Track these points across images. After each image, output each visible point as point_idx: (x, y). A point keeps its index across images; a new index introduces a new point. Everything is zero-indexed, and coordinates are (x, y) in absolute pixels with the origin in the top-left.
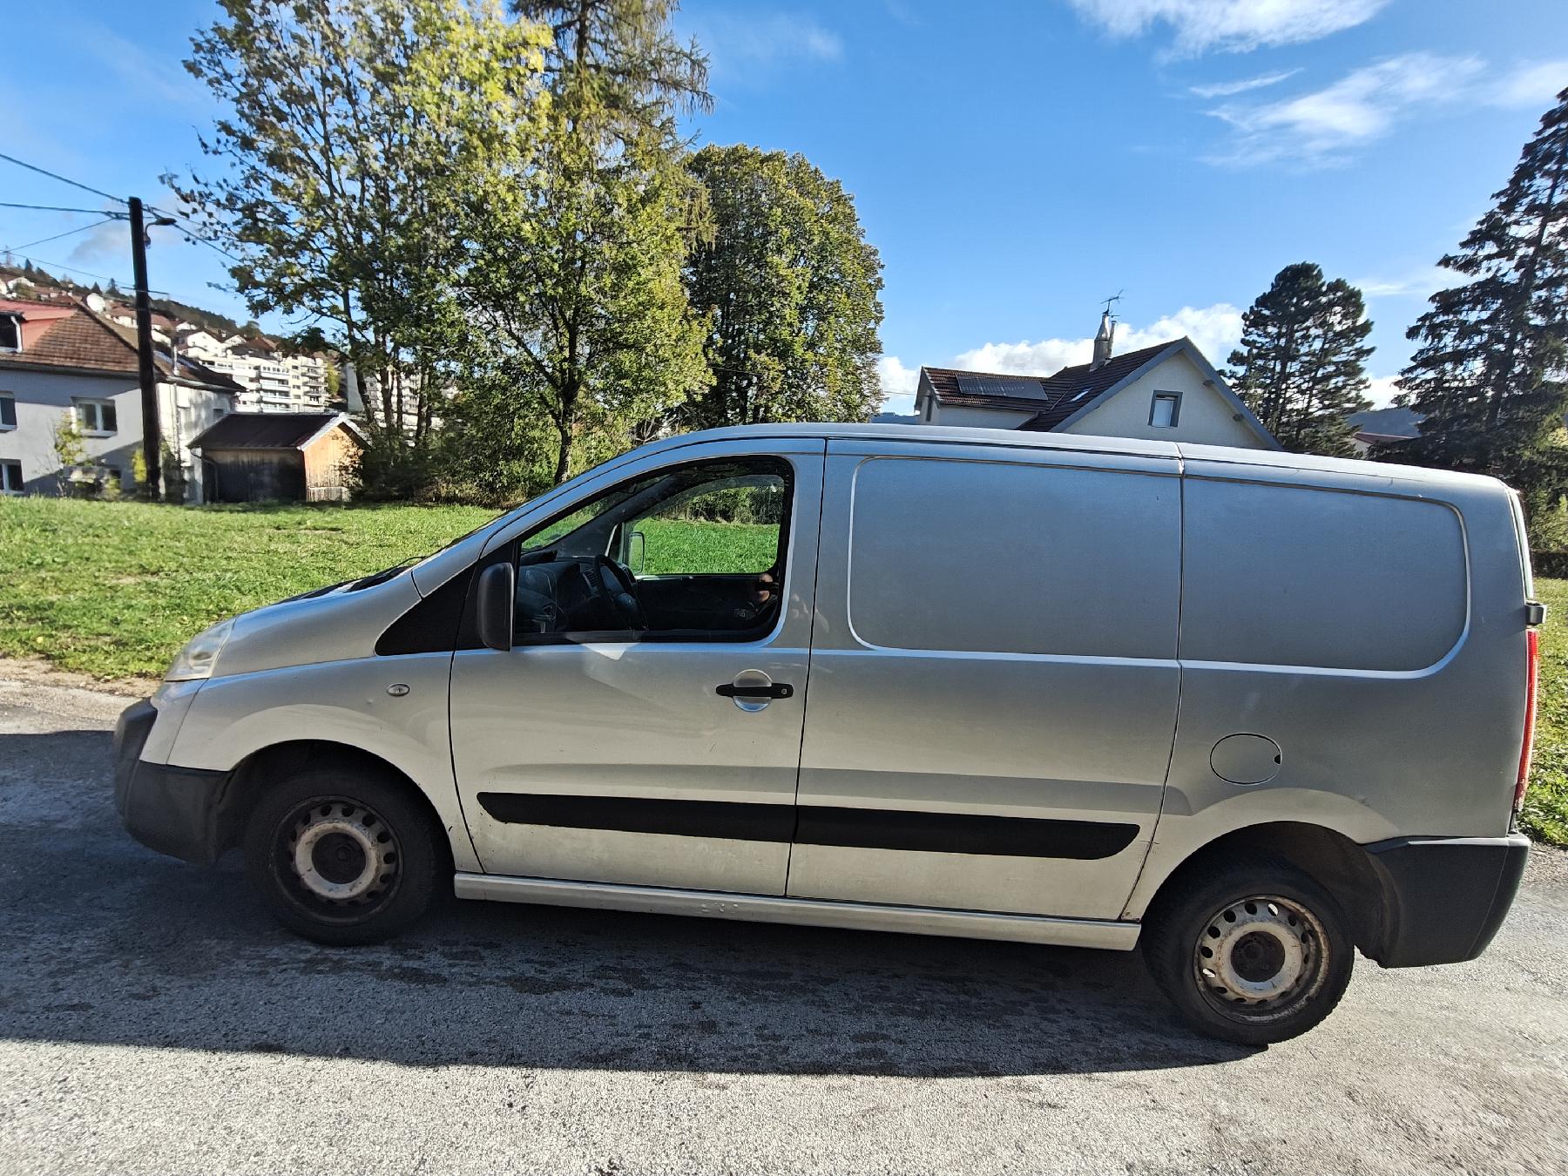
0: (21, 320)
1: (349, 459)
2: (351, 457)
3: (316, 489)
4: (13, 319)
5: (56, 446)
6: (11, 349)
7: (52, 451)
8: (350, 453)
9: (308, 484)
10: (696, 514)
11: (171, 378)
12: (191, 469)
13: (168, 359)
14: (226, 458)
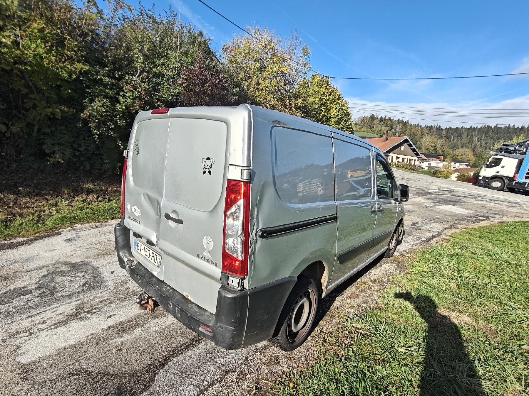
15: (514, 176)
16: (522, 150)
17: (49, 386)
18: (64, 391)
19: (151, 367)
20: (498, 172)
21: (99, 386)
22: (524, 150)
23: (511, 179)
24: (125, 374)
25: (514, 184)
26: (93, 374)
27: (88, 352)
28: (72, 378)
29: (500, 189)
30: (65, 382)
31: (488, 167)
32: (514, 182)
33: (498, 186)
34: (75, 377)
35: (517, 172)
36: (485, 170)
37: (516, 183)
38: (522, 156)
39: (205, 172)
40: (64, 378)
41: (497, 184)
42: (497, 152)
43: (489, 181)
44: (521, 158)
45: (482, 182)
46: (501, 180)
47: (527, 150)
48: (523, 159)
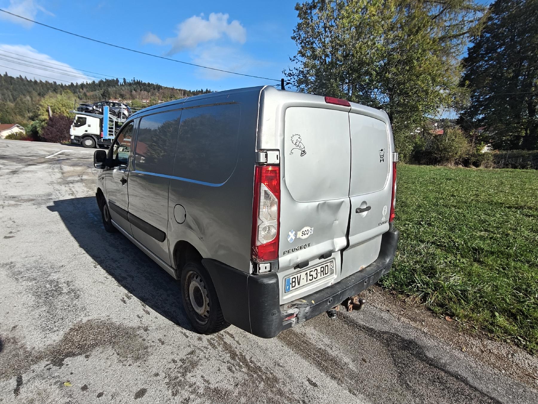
10: (457, 164)
15: (101, 134)
16: (99, 110)
17: (427, 399)
18: (425, 384)
19: (375, 336)
20: (86, 131)
21: (407, 362)
22: (101, 110)
23: (99, 137)
24: (388, 350)
25: (102, 141)
26: (399, 371)
27: (377, 385)
28: (411, 384)
29: (93, 146)
30: (417, 388)
31: (76, 126)
32: (102, 139)
33: (90, 144)
34: (408, 382)
35: (101, 130)
36: (74, 130)
37: (103, 140)
38: (101, 116)
39: (381, 160)
40: (414, 391)
41: (89, 142)
42: (78, 111)
43: (82, 140)
44: (101, 118)
45: (75, 141)
46: (91, 138)
47: (102, 110)
48: (103, 118)
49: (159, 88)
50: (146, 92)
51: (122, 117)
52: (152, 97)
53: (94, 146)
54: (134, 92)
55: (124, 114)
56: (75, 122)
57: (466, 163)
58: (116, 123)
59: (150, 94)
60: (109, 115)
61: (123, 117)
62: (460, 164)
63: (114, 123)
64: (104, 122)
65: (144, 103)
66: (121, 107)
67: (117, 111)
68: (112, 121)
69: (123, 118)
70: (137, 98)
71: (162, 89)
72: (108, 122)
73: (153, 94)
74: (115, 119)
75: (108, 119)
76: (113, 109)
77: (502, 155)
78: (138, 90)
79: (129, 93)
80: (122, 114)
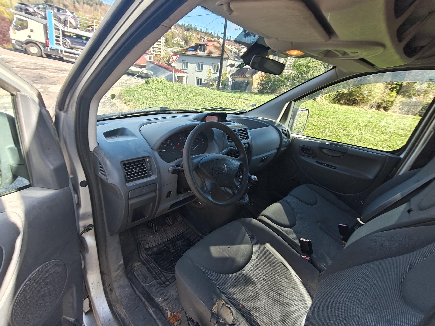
0: (207, 45)
1: (260, 80)
2: (260, 79)
3: (254, 89)
4: (206, 45)
5: (207, 75)
6: (204, 52)
7: (206, 76)
8: (260, 78)
9: (253, 87)
10: (372, 107)
11: (230, 58)
12: (230, 82)
13: (231, 53)
14: (237, 79)
15: (46, 42)
16: (41, 13)
20: (29, 37)
23: (45, 45)
25: (48, 50)
31: (16, 29)
32: (48, 48)
35: (47, 38)
36: (15, 33)
37: (50, 49)
38: (45, 21)
41: (33, 50)
42: (17, 10)
43: (25, 46)
44: (45, 23)
45: (18, 47)
46: (35, 45)
47: (46, 14)
48: (47, 24)
49: (101, 4)
50: (89, 7)
51: (68, 25)
52: (95, 12)
53: (40, 54)
54: (77, 4)
55: (70, 23)
56: (14, 24)
57: (378, 107)
58: (63, 32)
59: (92, 8)
60: (54, 22)
61: (70, 25)
62: (374, 107)
63: (61, 32)
64: (49, 28)
65: (87, 17)
66: (66, 14)
67: (62, 17)
68: (58, 29)
69: (70, 27)
70: (80, 11)
71: (103, 5)
72: (54, 30)
73: (96, 9)
74: (61, 27)
75: (54, 27)
76: (58, 15)
77: (406, 103)
78: (80, 3)
79: (73, 5)
80: (68, 21)
